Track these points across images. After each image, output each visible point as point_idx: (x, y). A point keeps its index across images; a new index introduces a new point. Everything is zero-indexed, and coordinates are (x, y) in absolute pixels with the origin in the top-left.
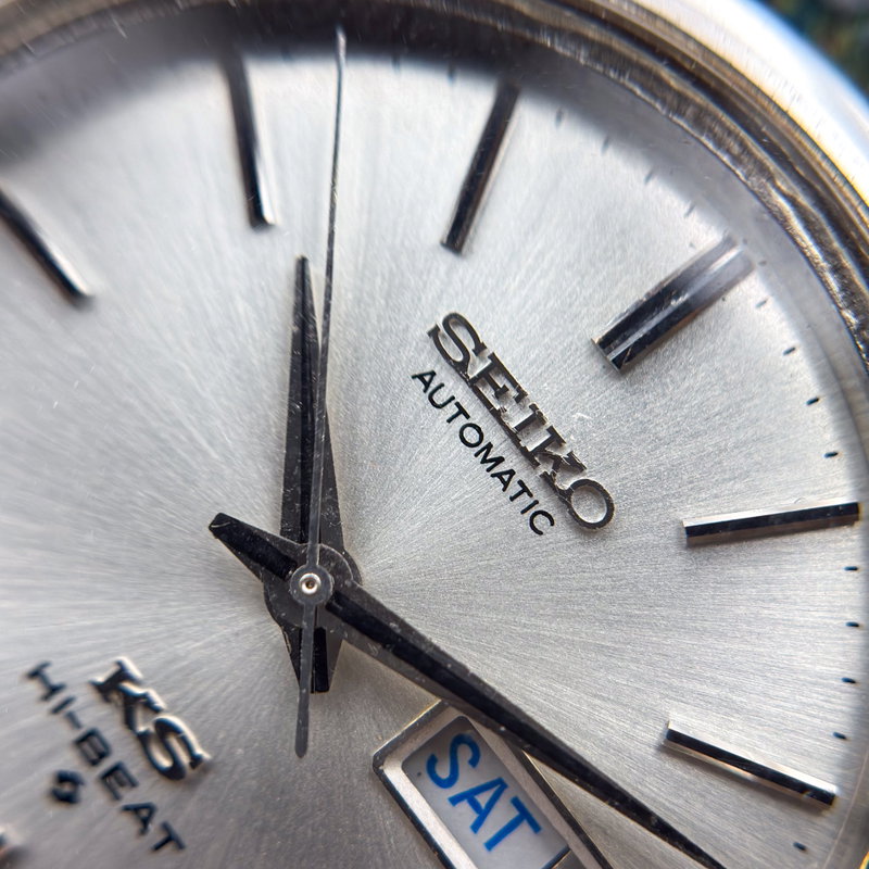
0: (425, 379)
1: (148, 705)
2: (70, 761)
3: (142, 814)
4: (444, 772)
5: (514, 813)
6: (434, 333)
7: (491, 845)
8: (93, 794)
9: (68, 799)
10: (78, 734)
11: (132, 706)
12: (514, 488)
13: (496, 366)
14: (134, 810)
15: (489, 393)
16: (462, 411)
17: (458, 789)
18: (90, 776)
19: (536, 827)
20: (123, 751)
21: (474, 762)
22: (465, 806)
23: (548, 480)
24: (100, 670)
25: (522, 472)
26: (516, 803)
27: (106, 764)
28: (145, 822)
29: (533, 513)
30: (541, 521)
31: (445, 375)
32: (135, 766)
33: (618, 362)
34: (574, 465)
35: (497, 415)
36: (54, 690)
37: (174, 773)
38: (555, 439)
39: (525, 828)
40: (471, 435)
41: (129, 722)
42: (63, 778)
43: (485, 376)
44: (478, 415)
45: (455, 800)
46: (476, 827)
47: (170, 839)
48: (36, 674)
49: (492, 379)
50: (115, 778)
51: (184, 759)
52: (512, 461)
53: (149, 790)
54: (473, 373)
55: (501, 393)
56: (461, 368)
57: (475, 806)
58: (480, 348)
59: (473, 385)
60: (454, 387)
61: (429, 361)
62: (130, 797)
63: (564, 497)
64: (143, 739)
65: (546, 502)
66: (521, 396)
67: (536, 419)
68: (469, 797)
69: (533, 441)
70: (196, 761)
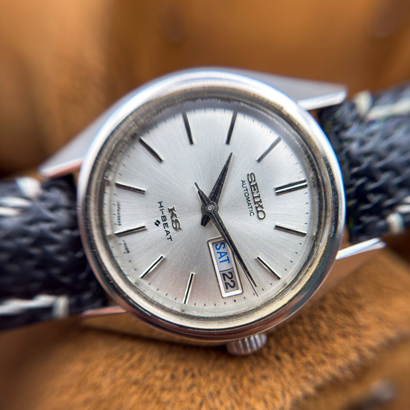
0: (243, 182)
1: (176, 216)
2: (160, 220)
3: (168, 233)
4: (218, 247)
5: (227, 259)
6: (248, 175)
7: (221, 262)
8: (161, 225)
9: (157, 225)
10: (163, 215)
11: (173, 215)
12: (250, 206)
13: (256, 184)
14: (167, 231)
15: (253, 189)
16: (247, 190)
17: (219, 251)
18: (162, 223)
19: (229, 262)
20: (169, 221)
21: (224, 248)
22: (219, 254)
23: (256, 208)
24: (170, 207)
25: (253, 205)
26: (228, 257)
27: (165, 222)
28: (168, 234)
29: (251, 212)
30: (252, 214)
31: (247, 182)
32: (170, 224)
33: (277, 193)
34: (262, 207)
35: (253, 193)
36: (161, 207)
37: (175, 229)
38: (260, 201)
39: (228, 261)
40: (247, 195)
41: (172, 217)
42: (157, 221)
43: (253, 186)
44: (249, 191)
45: (218, 253)
46: (219, 258)
47: (171, 238)
48: (160, 203)
49: (254, 187)
50: (166, 225)
51: (178, 227)
52: (252, 202)
53: (171, 229)
54: (251, 184)
55: (255, 190)
56: (250, 183)
57: (221, 255)
58: (255, 181)
59: (251, 186)
60: (247, 185)
61: (245, 179)
62: (167, 229)
63: (258, 212)
64: (173, 221)
65: (254, 211)
66: (258, 192)
67: (259, 196)
68: (221, 253)
69: (257, 200)
70: (180, 228)
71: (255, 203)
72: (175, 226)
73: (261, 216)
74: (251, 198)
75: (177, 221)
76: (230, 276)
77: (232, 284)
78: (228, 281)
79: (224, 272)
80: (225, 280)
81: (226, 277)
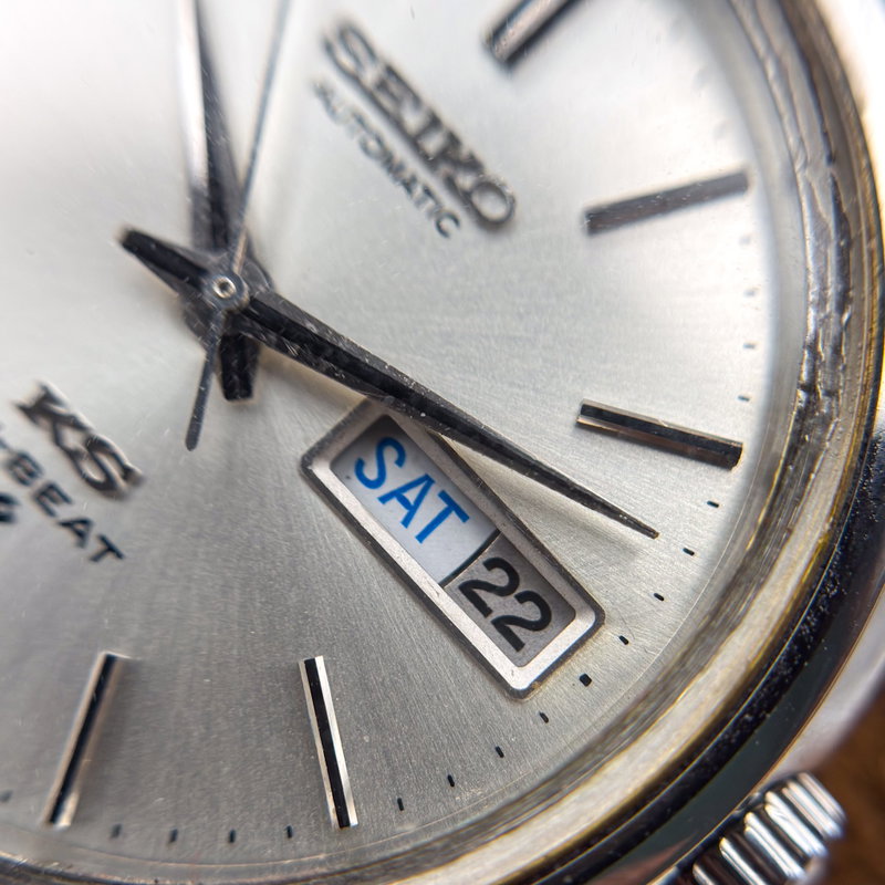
0: (324, 93)
1: (76, 425)
2: (3, 485)
3: (79, 528)
4: (371, 472)
5: (443, 505)
6: (328, 45)
7: (421, 537)
8: (27, 512)
9: (3, 519)
10: (8, 457)
11: (60, 425)
12: (418, 191)
14: (67, 524)
16: (361, 123)
17: (390, 485)
18: (21, 494)
19: (464, 517)
20: (55, 468)
21: (400, 462)
22: (394, 502)
23: (450, 183)
24: (24, 394)
25: (425, 177)
26: (443, 496)
27: (39, 483)
28: (82, 536)
29: (440, 216)
30: (447, 224)
31: (340, 84)
32: (67, 481)
34: (473, 165)
35: (398, 123)
37: (106, 487)
38: (453, 141)
39: (453, 516)
40: (373, 148)
41: (57, 440)
43: (380, 84)
44: (375, 121)
45: (384, 499)
46: (406, 522)
47: (110, 548)
49: (390, 89)
50: (49, 496)
51: (115, 473)
52: (413, 166)
53: (85, 504)
55: (398, 102)
56: (356, 77)
57: (404, 502)
58: (373, 56)
60: (350, 97)
61: (325, 73)
62: (64, 512)
63: (465, 198)
64: (73, 455)
65: (451, 205)
67: (434, 122)
68: (398, 494)
69: (433, 144)
70: (127, 473)
71: (431, 162)
72: (96, 476)
73: (492, 207)
74: (400, 150)
75: (96, 446)
76: (499, 578)
77: (530, 612)
78: (502, 606)
79: (463, 577)
80: (485, 610)
81: (482, 594)
